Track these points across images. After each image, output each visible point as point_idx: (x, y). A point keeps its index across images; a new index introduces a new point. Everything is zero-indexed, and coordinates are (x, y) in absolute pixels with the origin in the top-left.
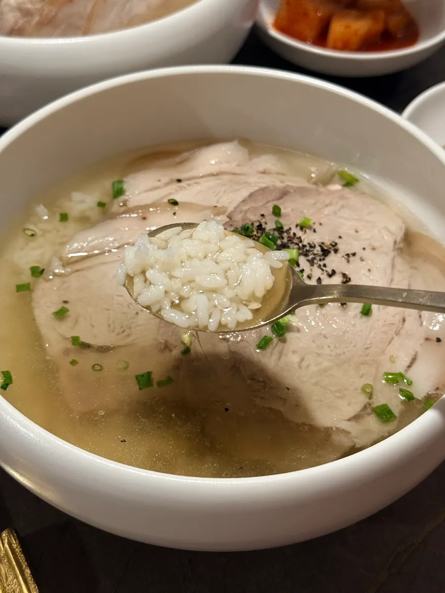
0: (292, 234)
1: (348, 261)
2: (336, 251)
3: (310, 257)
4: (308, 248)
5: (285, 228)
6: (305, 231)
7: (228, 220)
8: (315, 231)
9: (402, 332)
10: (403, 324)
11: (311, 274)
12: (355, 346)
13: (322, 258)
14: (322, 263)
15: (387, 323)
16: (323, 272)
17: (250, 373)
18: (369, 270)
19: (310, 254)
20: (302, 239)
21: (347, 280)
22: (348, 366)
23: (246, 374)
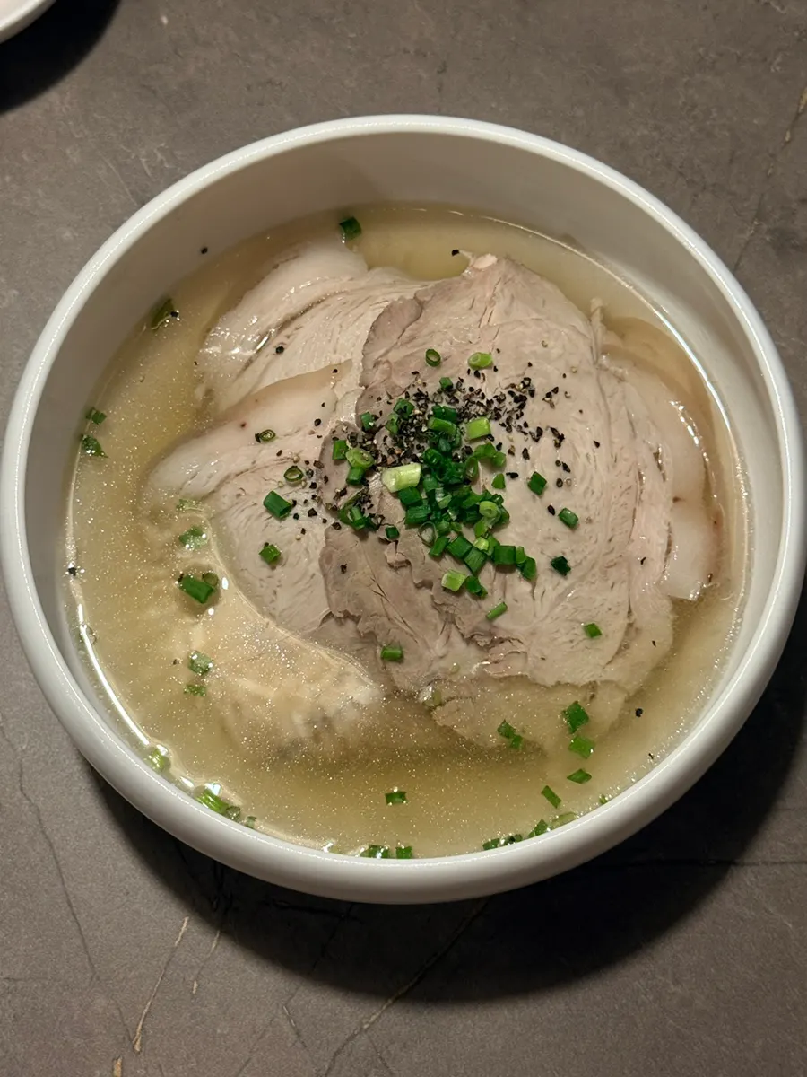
0: (467, 390)
1: (552, 405)
2: (532, 393)
3: (504, 419)
4: (496, 404)
5: (454, 381)
6: (483, 374)
7: (363, 388)
8: (496, 370)
9: (644, 497)
10: (641, 485)
11: (513, 447)
12: (596, 542)
13: (519, 413)
14: (520, 422)
15: (623, 489)
16: (526, 437)
17: (470, 628)
18: (581, 411)
19: (501, 413)
20: (483, 391)
21: (559, 439)
22: (594, 575)
23: (467, 631)
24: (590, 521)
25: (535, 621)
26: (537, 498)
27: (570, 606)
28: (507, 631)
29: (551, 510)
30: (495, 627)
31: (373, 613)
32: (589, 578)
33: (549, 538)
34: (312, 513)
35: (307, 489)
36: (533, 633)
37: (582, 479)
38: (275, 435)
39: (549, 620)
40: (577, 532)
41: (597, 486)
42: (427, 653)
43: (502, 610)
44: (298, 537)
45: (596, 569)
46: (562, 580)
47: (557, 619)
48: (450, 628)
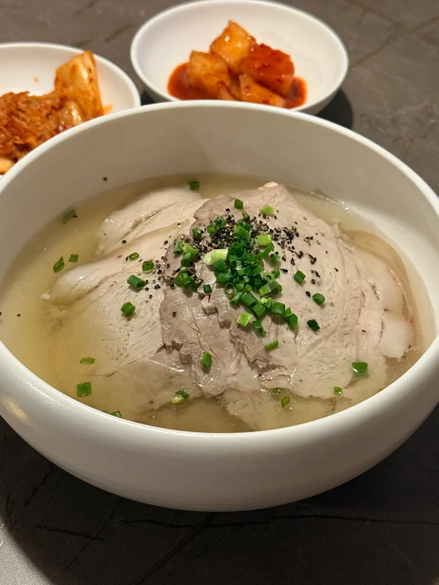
0: (258, 222)
1: (309, 245)
2: (297, 235)
3: (280, 241)
4: (275, 233)
5: (251, 218)
6: (268, 218)
7: (195, 220)
8: (276, 218)
9: (366, 304)
10: (364, 298)
11: (285, 256)
12: (336, 317)
13: (289, 241)
14: (290, 245)
15: (353, 296)
16: (293, 254)
17: (254, 354)
18: (327, 252)
19: (278, 238)
20: (268, 225)
21: (314, 261)
22: (334, 337)
23: (251, 356)
24: (332, 305)
25: (296, 357)
26: (299, 286)
27: (319, 352)
28: (277, 360)
29: (308, 294)
30: (270, 357)
31: (191, 342)
32: (331, 338)
33: (306, 309)
34: (157, 287)
35: (156, 274)
36: (294, 364)
37: (327, 283)
38: (138, 256)
39: (305, 358)
40: (324, 309)
41: (336, 289)
42: (224, 371)
43: (275, 346)
44: (147, 300)
45: (336, 334)
46: (314, 335)
47: (310, 358)
48: (241, 355)
